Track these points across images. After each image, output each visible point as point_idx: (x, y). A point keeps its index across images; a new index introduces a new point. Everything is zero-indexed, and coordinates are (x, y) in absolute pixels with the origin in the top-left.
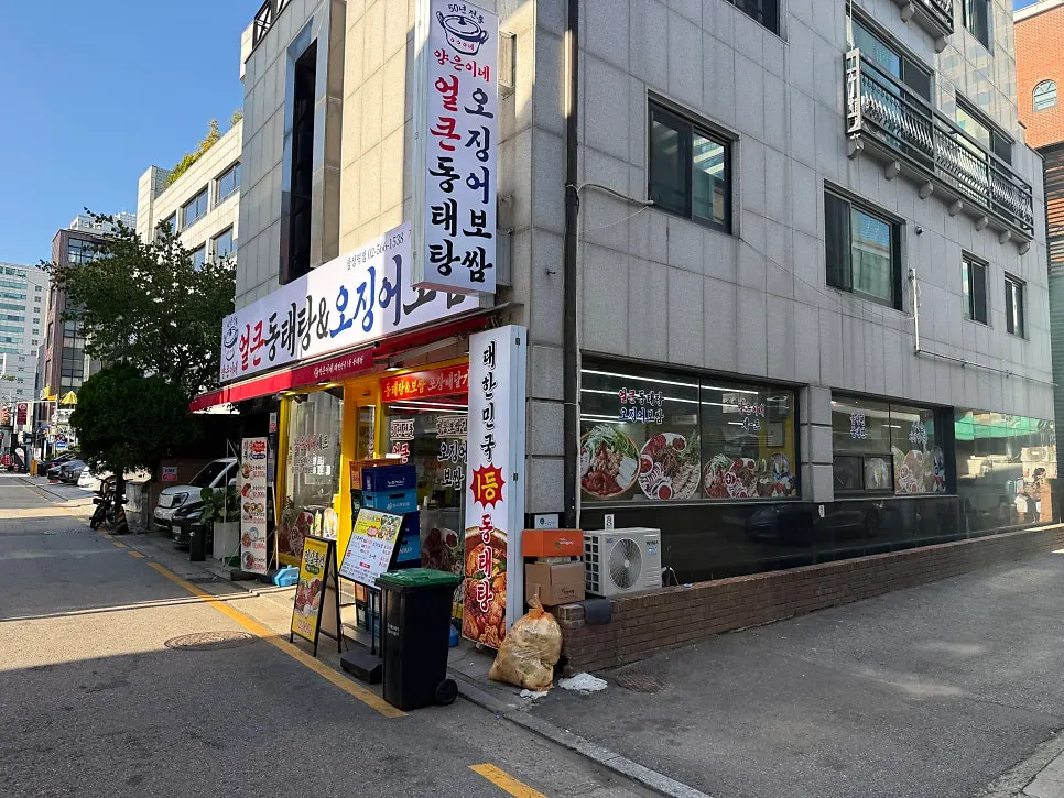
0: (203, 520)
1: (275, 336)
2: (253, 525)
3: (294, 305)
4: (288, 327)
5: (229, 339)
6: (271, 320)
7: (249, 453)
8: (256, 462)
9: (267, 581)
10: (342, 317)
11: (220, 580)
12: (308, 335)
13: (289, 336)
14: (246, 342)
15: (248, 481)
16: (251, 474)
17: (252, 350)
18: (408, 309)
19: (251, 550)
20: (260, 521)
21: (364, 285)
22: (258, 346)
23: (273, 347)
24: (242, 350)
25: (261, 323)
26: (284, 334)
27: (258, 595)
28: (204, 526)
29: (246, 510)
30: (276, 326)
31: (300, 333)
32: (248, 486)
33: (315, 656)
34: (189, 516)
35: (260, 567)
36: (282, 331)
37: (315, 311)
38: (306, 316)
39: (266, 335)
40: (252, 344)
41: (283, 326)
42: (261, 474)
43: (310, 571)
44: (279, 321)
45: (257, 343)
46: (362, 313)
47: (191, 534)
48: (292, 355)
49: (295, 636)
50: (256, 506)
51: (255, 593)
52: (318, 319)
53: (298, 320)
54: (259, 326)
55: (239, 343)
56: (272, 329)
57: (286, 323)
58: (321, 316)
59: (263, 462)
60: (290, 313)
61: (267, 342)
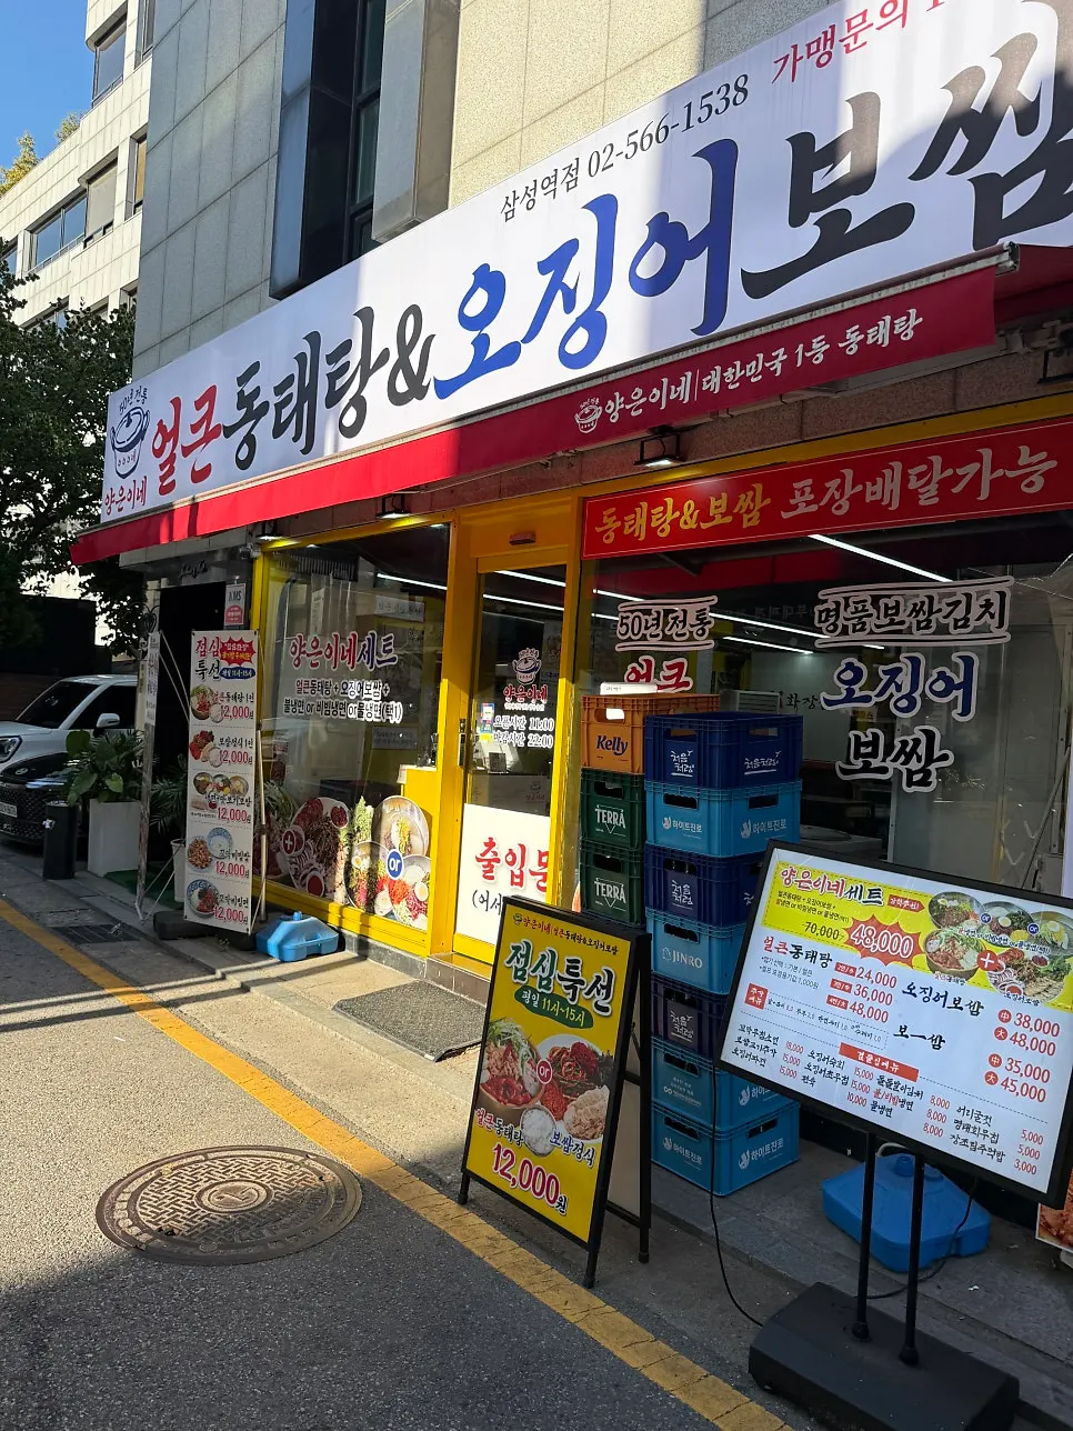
0: (72, 796)
1: (255, 415)
2: (218, 823)
3: (314, 339)
4: (294, 389)
5: (125, 435)
6: (242, 380)
7: (208, 665)
8: (226, 686)
9: (250, 946)
10: (481, 343)
11: (128, 934)
12: (359, 403)
13: (298, 409)
14: (169, 435)
15: (206, 726)
16: (214, 710)
17: (187, 451)
18: (758, 285)
19: (211, 876)
20: (236, 815)
21: (571, 247)
22: (206, 439)
23: (250, 440)
24: (158, 453)
25: (212, 390)
26: (280, 407)
27: (244, 988)
28: (72, 810)
29: (201, 787)
30: (257, 391)
31: (333, 399)
32: (207, 737)
33: (590, 1284)
34: (31, 785)
35: (237, 916)
36: (274, 400)
37: (384, 338)
38: (355, 356)
39: (227, 413)
40: (186, 438)
41: (278, 390)
42: (241, 713)
43: (539, 1011)
44: (266, 383)
45: (201, 433)
46: (558, 320)
47: (47, 823)
48: (306, 451)
49: (474, 1187)
50: (227, 783)
51: (234, 982)
52: (394, 357)
53: (325, 369)
54: (210, 396)
55: (152, 438)
56: (244, 401)
57: (289, 381)
58: (405, 349)
59: (249, 686)
60: (301, 358)
61: (229, 431)
